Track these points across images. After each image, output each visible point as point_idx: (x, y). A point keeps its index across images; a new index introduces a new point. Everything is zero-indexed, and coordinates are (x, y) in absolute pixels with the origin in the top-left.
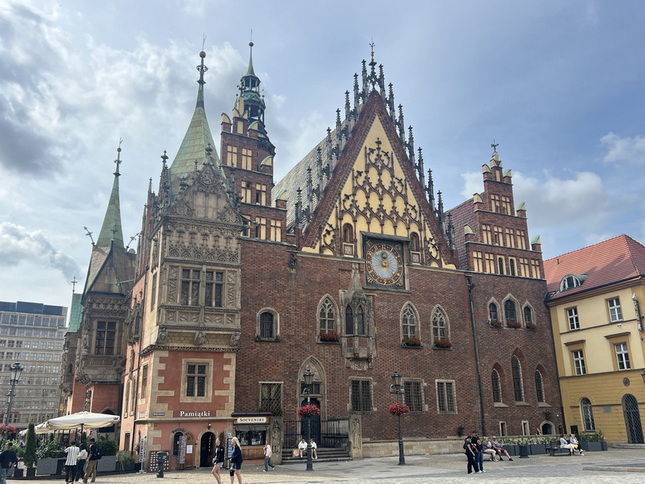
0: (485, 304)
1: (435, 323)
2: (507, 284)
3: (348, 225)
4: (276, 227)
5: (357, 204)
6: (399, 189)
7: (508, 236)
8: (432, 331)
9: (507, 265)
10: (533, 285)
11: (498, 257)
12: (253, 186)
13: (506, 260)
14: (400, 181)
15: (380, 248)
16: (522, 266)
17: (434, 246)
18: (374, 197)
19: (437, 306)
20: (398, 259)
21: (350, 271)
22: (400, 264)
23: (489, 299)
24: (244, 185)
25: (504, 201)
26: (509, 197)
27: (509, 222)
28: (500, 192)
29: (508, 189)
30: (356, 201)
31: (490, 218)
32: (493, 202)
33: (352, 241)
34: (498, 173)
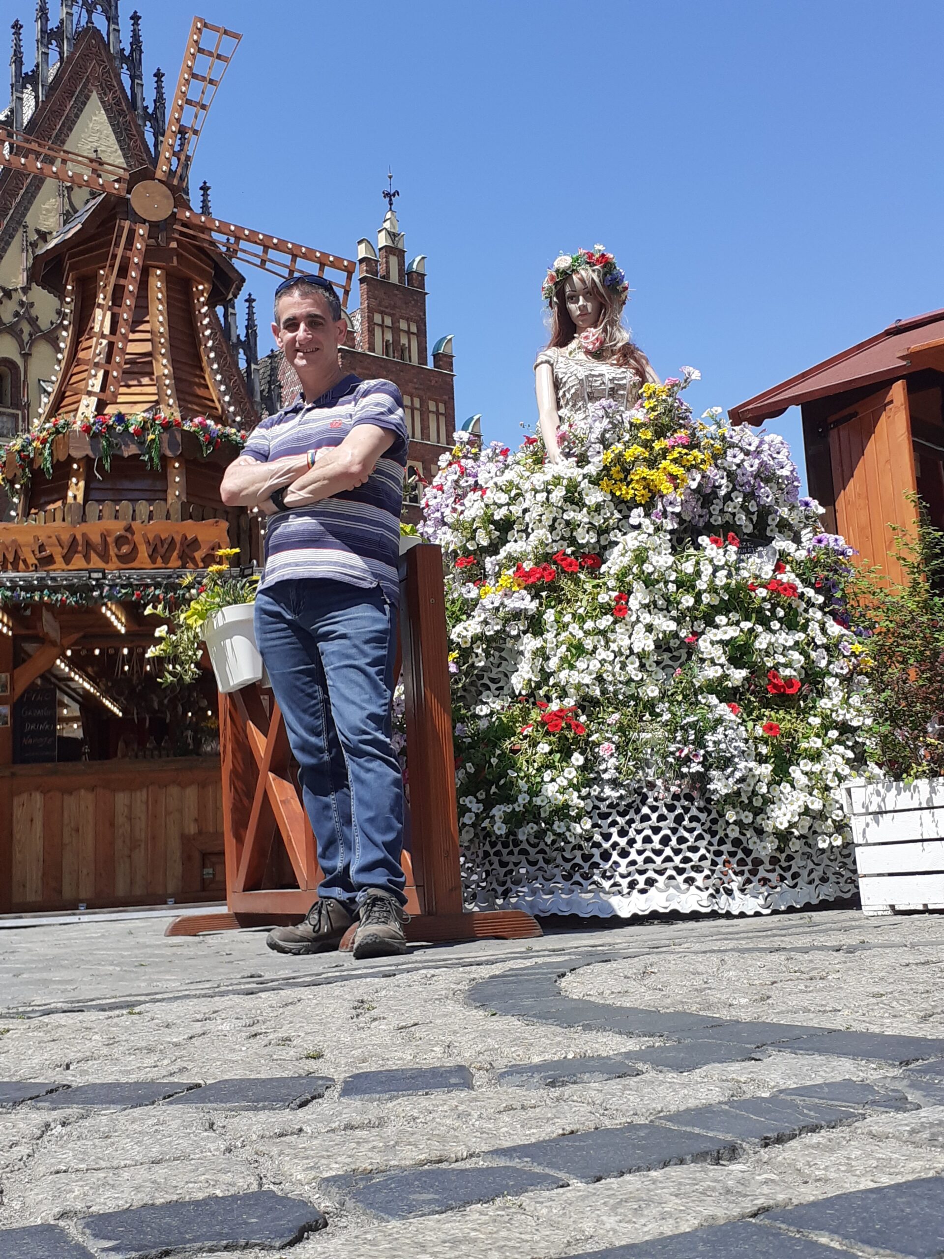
3: (6, 361)
25: (404, 331)
26: (417, 322)
27: (411, 382)
28: (394, 307)
29: (417, 301)
30: (32, 305)
31: (367, 369)
32: (378, 331)
33: (16, 404)
34: (394, 260)
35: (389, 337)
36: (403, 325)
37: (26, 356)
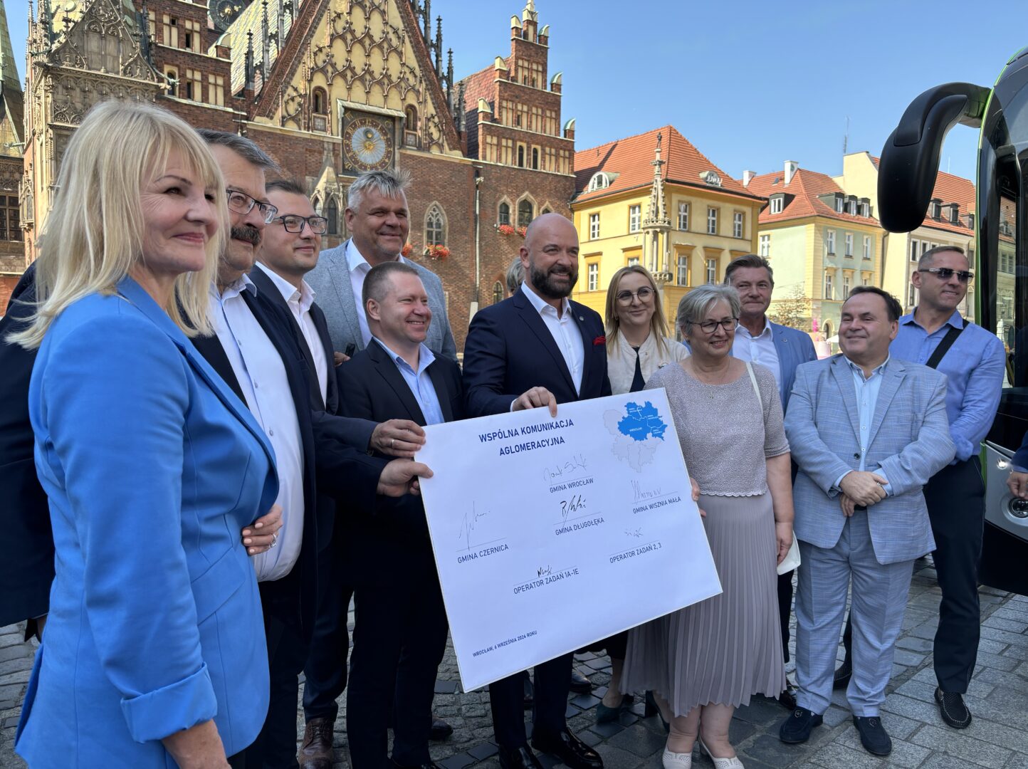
0: (495, 204)
1: (430, 224)
2: (525, 179)
3: (319, 88)
4: (216, 85)
5: (334, 60)
6: (395, 42)
7: (534, 117)
8: (425, 234)
9: (528, 155)
10: (559, 182)
11: (519, 144)
12: (181, 22)
13: (529, 148)
14: (396, 32)
15: (363, 124)
16: (547, 157)
17: (436, 126)
18: (358, 51)
19: (434, 203)
20: (388, 140)
21: (321, 153)
22: (389, 146)
23: (499, 198)
24: (166, 19)
25: (534, 70)
26: (542, 65)
27: (537, 99)
28: (530, 56)
29: (543, 53)
30: (333, 56)
31: (514, 92)
32: (520, 70)
33: (325, 113)
34: (531, 29)
35: (526, 73)
36: (535, 67)
37: (330, 85)
